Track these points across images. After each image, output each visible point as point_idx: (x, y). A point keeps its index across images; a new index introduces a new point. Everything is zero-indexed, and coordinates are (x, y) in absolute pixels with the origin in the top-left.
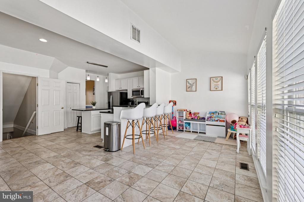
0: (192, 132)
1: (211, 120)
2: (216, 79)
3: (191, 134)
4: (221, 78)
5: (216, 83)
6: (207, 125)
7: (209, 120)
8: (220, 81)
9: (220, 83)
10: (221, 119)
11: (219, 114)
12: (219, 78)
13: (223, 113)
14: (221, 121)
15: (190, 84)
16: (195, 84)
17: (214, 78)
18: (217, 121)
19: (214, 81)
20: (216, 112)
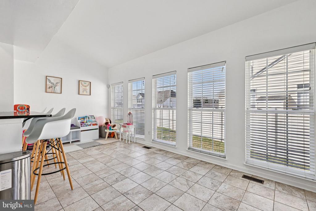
0: (72, 142)
1: (85, 126)
2: (84, 83)
3: (70, 145)
4: (89, 83)
5: (85, 87)
6: (81, 131)
7: (82, 126)
8: (88, 85)
9: (88, 88)
10: (93, 123)
11: (89, 119)
12: (87, 82)
13: (93, 117)
14: (93, 125)
15: (52, 83)
16: (59, 84)
17: (83, 82)
18: (90, 125)
19: (82, 85)
20: (86, 117)
